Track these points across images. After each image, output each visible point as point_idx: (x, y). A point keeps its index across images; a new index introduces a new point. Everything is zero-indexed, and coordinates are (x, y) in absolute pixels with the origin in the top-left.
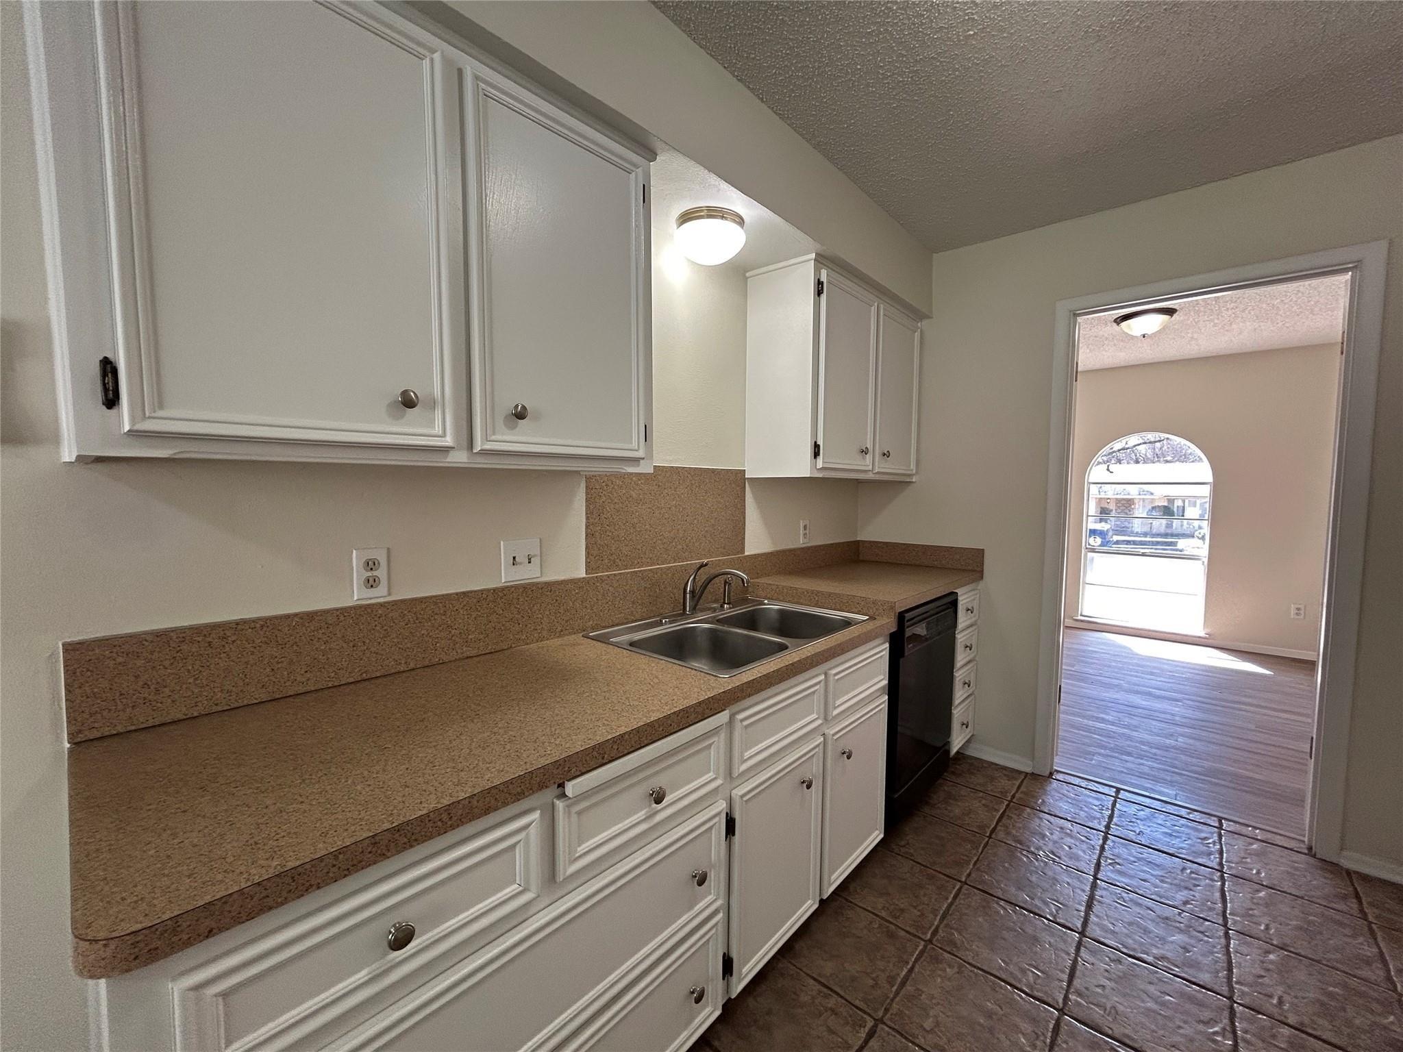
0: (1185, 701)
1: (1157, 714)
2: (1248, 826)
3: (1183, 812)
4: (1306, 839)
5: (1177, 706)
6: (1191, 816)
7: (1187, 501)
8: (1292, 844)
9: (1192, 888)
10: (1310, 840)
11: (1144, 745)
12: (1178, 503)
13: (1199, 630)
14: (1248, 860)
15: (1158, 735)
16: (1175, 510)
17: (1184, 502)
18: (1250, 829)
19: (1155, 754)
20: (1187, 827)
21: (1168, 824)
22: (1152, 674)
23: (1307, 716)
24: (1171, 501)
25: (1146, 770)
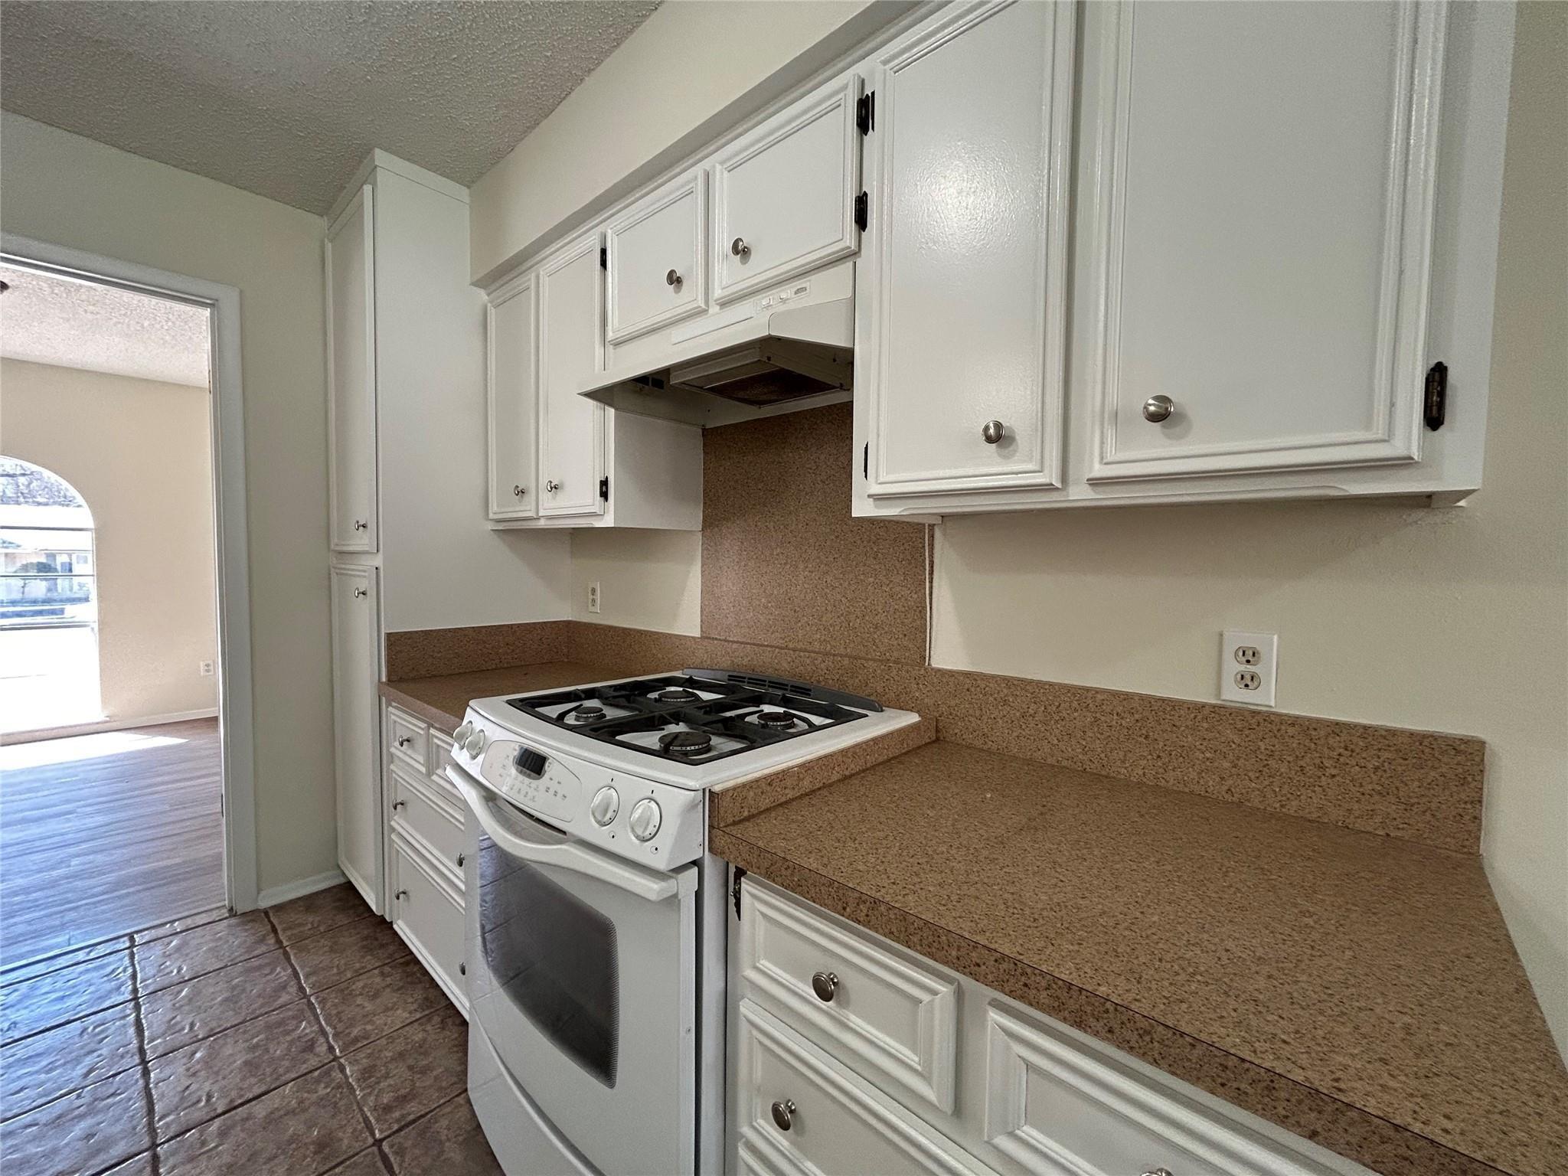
0: (79, 810)
1: (37, 843)
2: (166, 923)
3: (81, 956)
4: (227, 902)
5: (69, 820)
6: (93, 955)
7: (74, 557)
8: (215, 916)
9: (98, 1046)
10: (230, 900)
11: (17, 895)
12: (62, 559)
13: (95, 713)
14: (168, 963)
15: (40, 871)
16: (59, 568)
17: (70, 556)
18: (168, 925)
19: (36, 900)
20: (87, 971)
21: (58, 985)
22: (29, 790)
23: (215, 774)
24: (52, 556)
25: (21, 929)
